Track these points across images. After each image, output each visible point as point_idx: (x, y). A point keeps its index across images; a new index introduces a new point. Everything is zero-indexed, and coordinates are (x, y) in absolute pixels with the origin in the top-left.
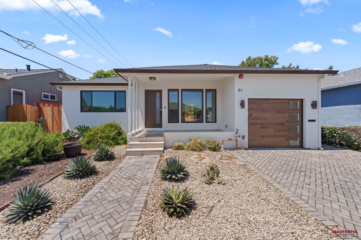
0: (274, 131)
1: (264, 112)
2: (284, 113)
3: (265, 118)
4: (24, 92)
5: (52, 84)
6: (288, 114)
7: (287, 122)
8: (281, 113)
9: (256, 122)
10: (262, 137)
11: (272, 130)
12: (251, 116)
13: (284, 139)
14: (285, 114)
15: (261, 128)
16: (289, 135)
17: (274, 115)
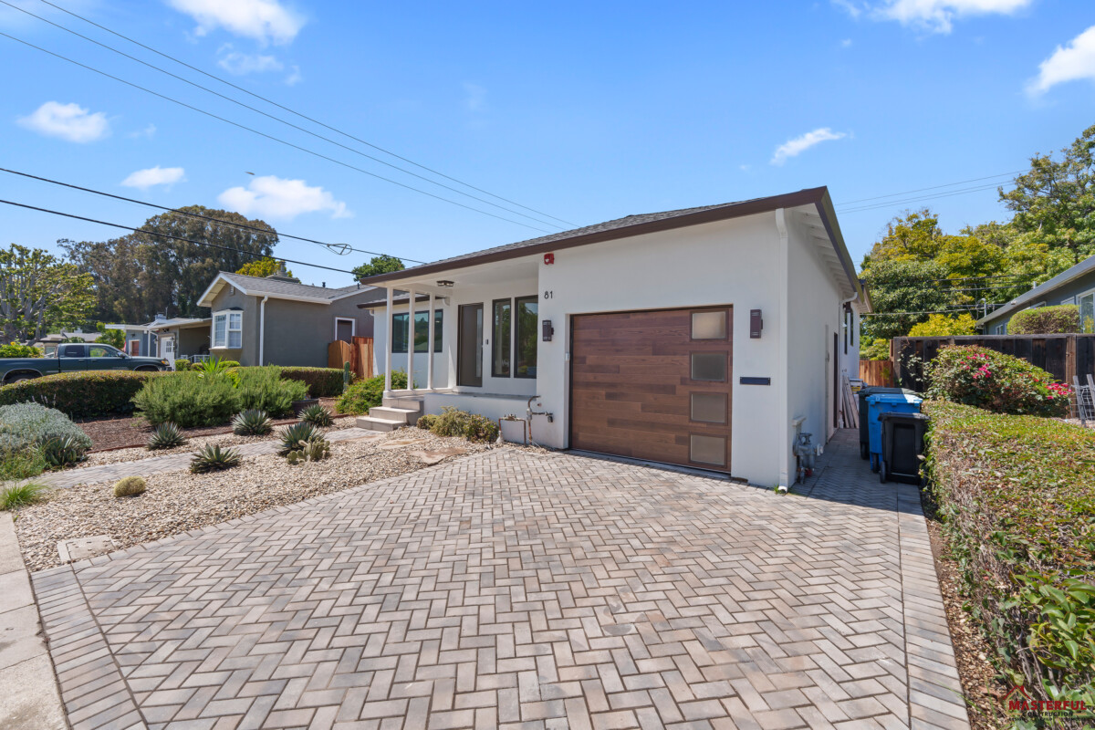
0: (644, 408)
1: (617, 351)
2: (675, 354)
3: (619, 367)
4: (353, 320)
5: (360, 307)
6: (687, 357)
7: (683, 381)
8: (664, 355)
9: (595, 378)
10: (612, 423)
11: (637, 406)
12: (585, 363)
13: (673, 436)
14: (677, 358)
15: (609, 396)
16: (690, 424)
17: (643, 360)
